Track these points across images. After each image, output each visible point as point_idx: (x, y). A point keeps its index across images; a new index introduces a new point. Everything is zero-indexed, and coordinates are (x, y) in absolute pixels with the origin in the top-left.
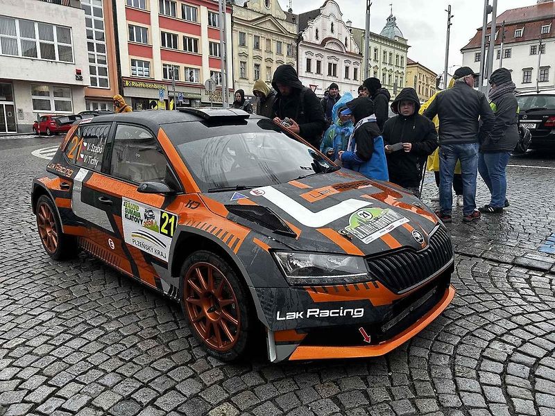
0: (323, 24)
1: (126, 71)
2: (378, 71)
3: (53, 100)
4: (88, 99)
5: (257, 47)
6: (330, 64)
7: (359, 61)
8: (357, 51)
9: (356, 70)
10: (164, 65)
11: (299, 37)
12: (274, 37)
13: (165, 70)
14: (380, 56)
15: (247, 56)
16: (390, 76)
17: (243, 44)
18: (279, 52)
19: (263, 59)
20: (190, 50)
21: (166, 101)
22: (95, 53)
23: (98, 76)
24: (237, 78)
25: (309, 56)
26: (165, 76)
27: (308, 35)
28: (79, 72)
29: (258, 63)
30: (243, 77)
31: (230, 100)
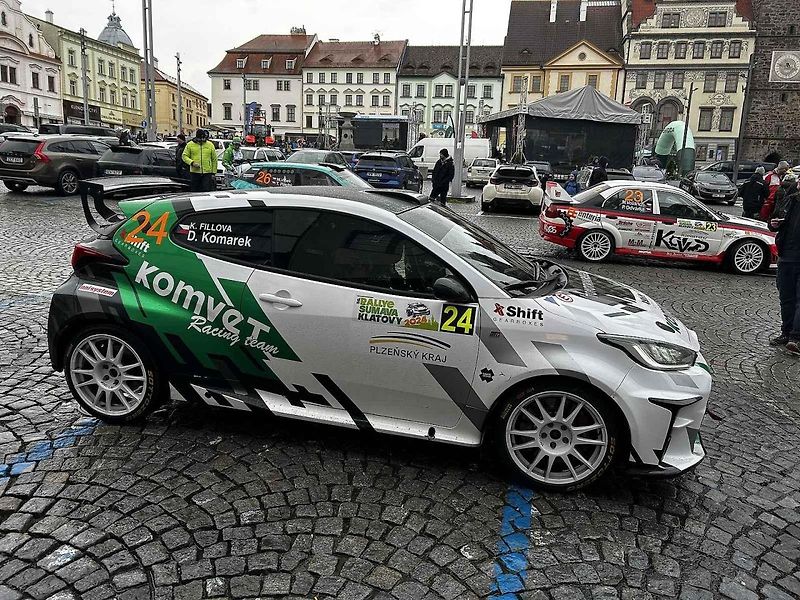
6: (3, 67)
7: (55, 68)
8: (52, 55)
14: (93, 65)
16: (112, 92)
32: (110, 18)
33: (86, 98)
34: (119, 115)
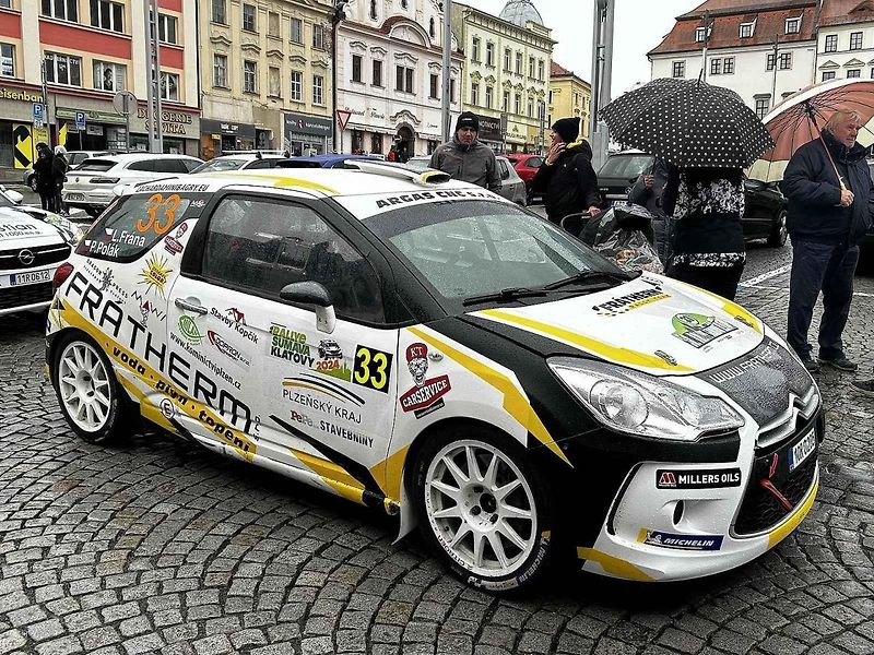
2: (495, 86)
5: (249, 26)
6: (400, 69)
7: (457, 66)
8: (454, 47)
9: (451, 81)
10: (47, 53)
11: (337, 12)
12: (286, 10)
14: (499, 60)
15: (228, 44)
16: (517, 97)
17: (219, 19)
18: (296, 40)
19: (263, 53)
20: (106, 25)
21: (53, 127)
24: (207, 87)
25: (359, 52)
26: (50, 77)
27: (356, 10)
29: (252, 58)
30: (221, 85)
31: (192, 131)
33: (488, 108)
34: (523, 131)
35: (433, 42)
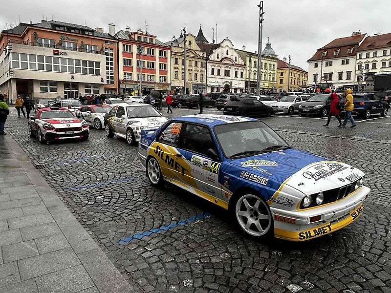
0: (222, 51)
1: (121, 77)
3: (92, 89)
4: (106, 89)
5: (184, 64)
6: (226, 71)
7: (244, 68)
8: (243, 63)
9: (242, 73)
10: (138, 74)
11: (207, 58)
12: (193, 59)
13: (138, 76)
15: (178, 69)
16: (265, 75)
17: (176, 63)
18: (196, 65)
19: (187, 70)
20: (151, 67)
22: (110, 70)
23: (110, 80)
24: (173, 79)
25: (213, 67)
26: (138, 79)
27: (213, 57)
28: (102, 79)
30: (176, 78)
31: (169, 89)
32: (267, 45)
33: (254, 79)
34: (267, 84)
35: (236, 63)
